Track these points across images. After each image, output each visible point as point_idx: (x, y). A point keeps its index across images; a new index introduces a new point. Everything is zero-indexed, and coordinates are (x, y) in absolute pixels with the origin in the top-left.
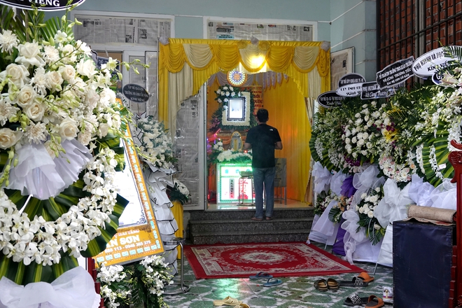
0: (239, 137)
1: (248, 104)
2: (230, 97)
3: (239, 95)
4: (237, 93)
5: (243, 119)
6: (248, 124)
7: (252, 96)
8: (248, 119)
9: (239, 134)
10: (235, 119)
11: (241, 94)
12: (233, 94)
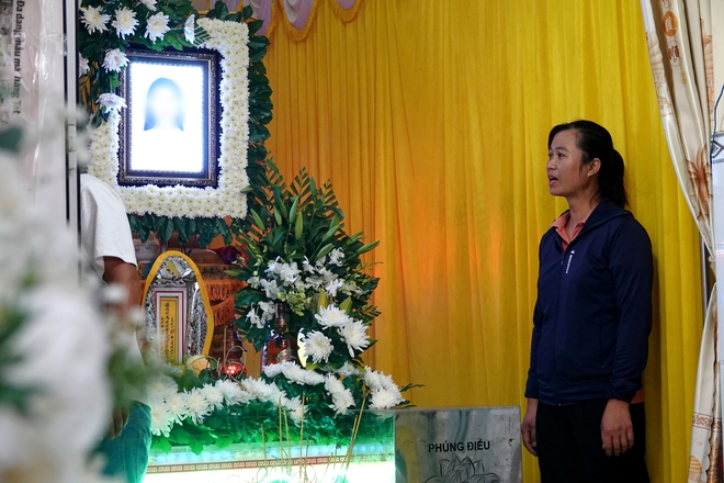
0: (190, 281)
1: (235, 90)
2: (139, 47)
3: (190, 36)
4: (176, 26)
5: (209, 178)
6: (239, 209)
7: (258, 47)
8: (235, 176)
9: (190, 269)
10: (164, 179)
11: (201, 33)
12: (158, 28)
